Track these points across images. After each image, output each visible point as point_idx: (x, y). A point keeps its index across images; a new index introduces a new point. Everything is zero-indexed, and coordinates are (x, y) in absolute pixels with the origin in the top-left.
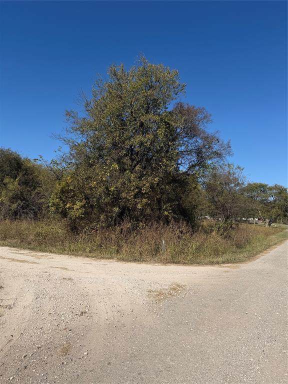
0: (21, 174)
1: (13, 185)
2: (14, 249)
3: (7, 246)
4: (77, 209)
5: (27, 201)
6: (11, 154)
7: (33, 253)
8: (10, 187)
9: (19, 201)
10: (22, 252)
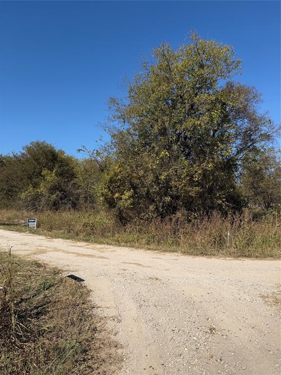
0: (57, 166)
1: (51, 177)
2: (69, 240)
3: (59, 238)
4: (126, 200)
5: (65, 192)
6: (46, 147)
7: (91, 246)
8: (48, 178)
9: (58, 192)
10: (79, 244)
